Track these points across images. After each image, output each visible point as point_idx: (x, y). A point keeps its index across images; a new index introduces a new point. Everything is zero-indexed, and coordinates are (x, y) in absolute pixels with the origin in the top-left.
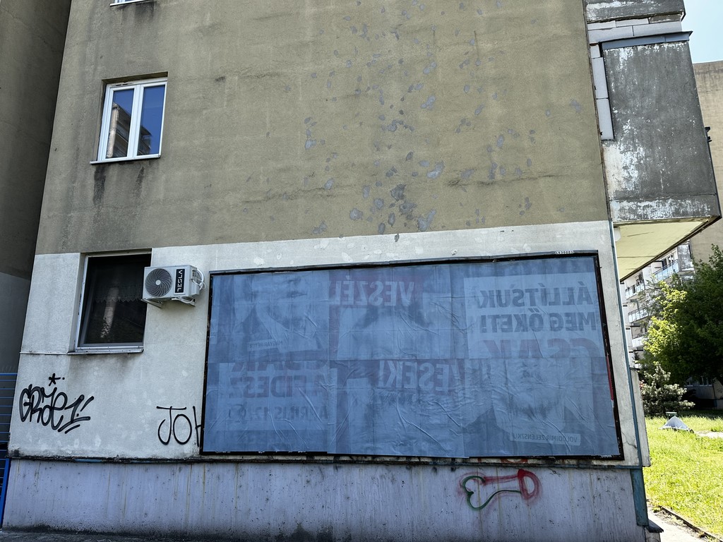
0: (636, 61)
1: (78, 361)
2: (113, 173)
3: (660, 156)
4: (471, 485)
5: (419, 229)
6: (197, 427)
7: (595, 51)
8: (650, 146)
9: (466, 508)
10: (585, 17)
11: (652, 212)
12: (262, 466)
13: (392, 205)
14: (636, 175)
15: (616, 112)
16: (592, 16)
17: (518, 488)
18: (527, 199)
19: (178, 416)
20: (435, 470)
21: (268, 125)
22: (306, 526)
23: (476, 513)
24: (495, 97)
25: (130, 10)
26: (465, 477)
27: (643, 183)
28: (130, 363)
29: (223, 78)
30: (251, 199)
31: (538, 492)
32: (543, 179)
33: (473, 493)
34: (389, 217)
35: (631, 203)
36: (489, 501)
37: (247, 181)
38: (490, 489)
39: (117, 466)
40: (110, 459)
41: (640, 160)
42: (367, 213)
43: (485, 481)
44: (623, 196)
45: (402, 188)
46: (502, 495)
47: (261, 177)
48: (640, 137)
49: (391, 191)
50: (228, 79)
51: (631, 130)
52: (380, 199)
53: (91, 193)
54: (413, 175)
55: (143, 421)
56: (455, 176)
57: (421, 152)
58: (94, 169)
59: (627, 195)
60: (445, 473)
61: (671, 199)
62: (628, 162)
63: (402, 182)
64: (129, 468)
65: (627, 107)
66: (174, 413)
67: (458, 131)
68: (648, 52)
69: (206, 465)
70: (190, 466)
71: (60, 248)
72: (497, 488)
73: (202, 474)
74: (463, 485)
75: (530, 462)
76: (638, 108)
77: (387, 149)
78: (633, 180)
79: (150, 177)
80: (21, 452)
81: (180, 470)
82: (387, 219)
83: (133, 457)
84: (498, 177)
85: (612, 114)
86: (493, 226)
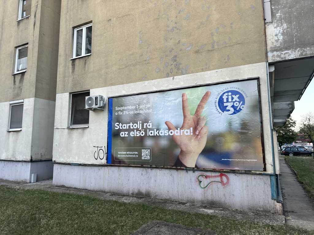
1: (70, 131)
2: (77, 62)
3: (294, 27)
4: (201, 178)
5: (182, 74)
6: (106, 153)
8: (289, 22)
9: (200, 187)
11: (289, 56)
12: (127, 167)
13: (172, 65)
14: (282, 38)
15: (273, 7)
17: (220, 181)
18: (228, 56)
19: (100, 149)
20: (187, 172)
21: (126, 36)
22: (141, 190)
23: (203, 190)
24: (215, 10)
26: (199, 175)
27: (285, 42)
28: (85, 131)
29: (110, 20)
30: (121, 67)
31: (228, 183)
32: (235, 46)
33: (201, 181)
34: (171, 70)
35: (279, 52)
36: (207, 185)
37: (119, 60)
38: (209, 180)
39: (83, 166)
40: (80, 164)
41: (284, 30)
42: (162, 69)
43: (206, 177)
44: (274, 50)
45: (175, 56)
46: (213, 183)
47: (124, 58)
48: (285, 19)
49: (171, 59)
50: (112, 20)
51: (281, 16)
52: (167, 62)
53: (71, 70)
54: (180, 51)
55: (90, 151)
56: (197, 48)
57: (184, 40)
58: (71, 61)
59: (276, 48)
60: (191, 173)
61: (299, 48)
62: (278, 32)
63: (176, 54)
64: (86, 167)
65: (279, 4)
67: (199, 28)
69: (109, 167)
70: (104, 167)
71: (63, 91)
72: (211, 180)
73: (108, 170)
74: (198, 178)
76: (285, 4)
77: (170, 40)
78: (280, 41)
79: (88, 62)
80: (56, 161)
81: (101, 168)
82: (170, 71)
83: (87, 164)
84: (216, 47)
85: (271, 9)
86: (213, 70)
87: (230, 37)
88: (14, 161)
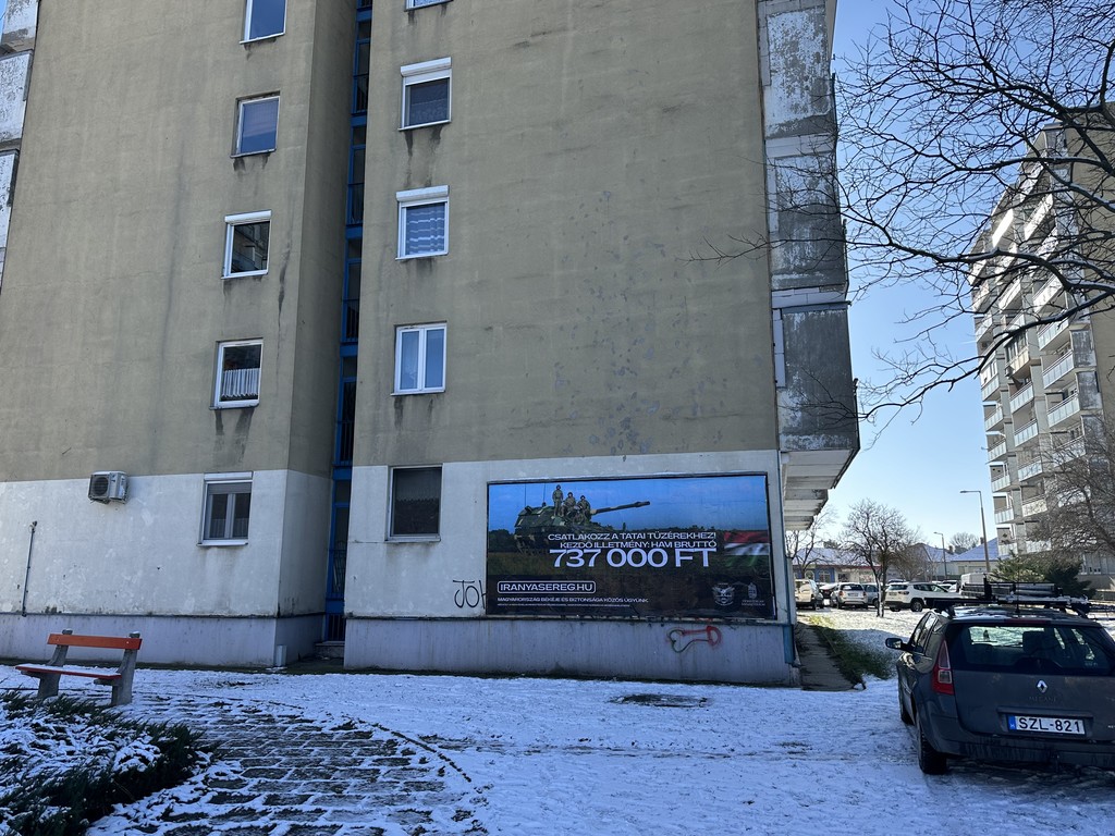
0: (806, 324)
2: (408, 403)
4: (675, 636)
7: (777, 314)
8: (811, 393)
9: (670, 651)
10: (770, 286)
11: (809, 443)
12: (530, 622)
13: (621, 433)
14: (800, 416)
16: (775, 286)
17: (707, 638)
18: (719, 432)
19: (469, 587)
20: (651, 625)
22: (562, 665)
23: (678, 655)
24: (698, 351)
25: (413, 264)
26: (670, 630)
28: (432, 549)
30: (515, 426)
31: (720, 641)
32: (731, 417)
33: (676, 641)
35: (795, 437)
37: (512, 412)
39: (426, 622)
40: (420, 618)
42: (602, 439)
43: (684, 633)
44: (789, 431)
46: (695, 643)
47: (522, 409)
49: (620, 422)
50: (495, 329)
51: (799, 380)
54: (636, 410)
55: (444, 591)
56: (668, 412)
57: (643, 393)
58: (394, 399)
59: (792, 430)
60: (657, 627)
62: (795, 405)
63: (629, 415)
65: (796, 362)
66: (466, 585)
67: (671, 377)
68: (816, 317)
69: (491, 621)
70: (478, 622)
72: (692, 637)
73: (487, 629)
74: (669, 636)
75: (715, 620)
76: (805, 362)
78: (798, 419)
81: (472, 625)
82: (618, 444)
83: (438, 616)
84: (699, 414)
85: (786, 366)
86: (695, 452)
88: (225, 617)
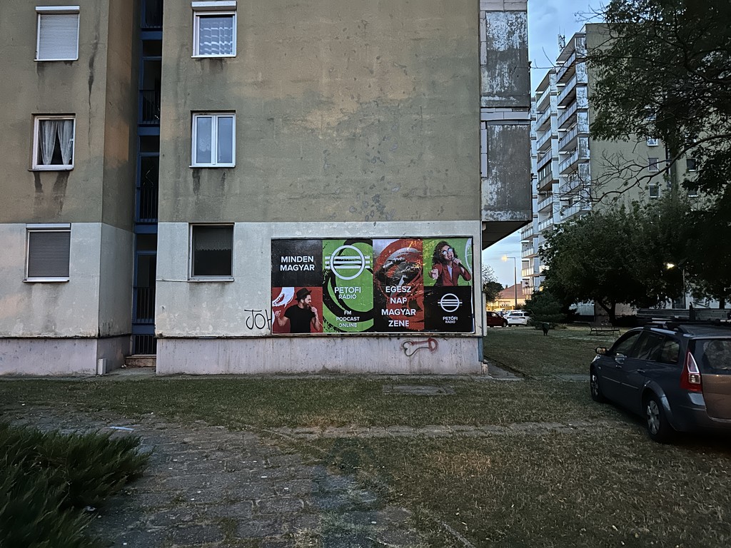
0: (503, 133)
1: (194, 286)
2: (204, 174)
3: (508, 188)
4: (406, 345)
5: (387, 219)
6: (268, 320)
7: (483, 124)
8: (504, 182)
9: (403, 355)
10: (480, 104)
14: (496, 198)
15: (490, 161)
16: (483, 104)
17: (428, 346)
18: (442, 207)
19: (258, 314)
20: (390, 339)
21: (302, 153)
22: (327, 366)
23: (408, 358)
25: (206, 61)
26: (404, 342)
27: (498, 202)
28: (227, 287)
29: (272, 119)
31: (437, 348)
32: (450, 197)
33: (407, 349)
35: (492, 212)
36: (414, 353)
37: (290, 186)
38: (415, 347)
39: (223, 340)
40: (218, 337)
41: (499, 189)
42: (359, 209)
43: (413, 343)
44: (488, 208)
45: (378, 196)
46: (420, 349)
47: (298, 184)
48: (500, 177)
49: (372, 198)
51: (496, 173)
52: (366, 202)
53: (191, 187)
54: (384, 189)
55: (237, 317)
56: (406, 191)
57: (389, 177)
58: (192, 171)
59: (490, 207)
60: (395, 340)
61: (510, 211)
62: (492, 190)
63: (379, 193)
64: (230, 341)
65: (495, 160)
66: (255, 313)
68: (509, 129)
69: (274, 338)
70: (265, 340)
71: (174, 219)
73: (271, 344)
74: (403, 346)
75: (434, 335)
77: (370, 173)
78: (494, 200)
79: (229, 179)
80: (163, 335)
81: (260, 341)
82: (370, 213)
83: (233, 336)
85: (488, 163)
86: (424, 220)
87: (444, 186)
88: (51, 338)
